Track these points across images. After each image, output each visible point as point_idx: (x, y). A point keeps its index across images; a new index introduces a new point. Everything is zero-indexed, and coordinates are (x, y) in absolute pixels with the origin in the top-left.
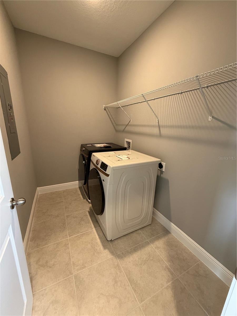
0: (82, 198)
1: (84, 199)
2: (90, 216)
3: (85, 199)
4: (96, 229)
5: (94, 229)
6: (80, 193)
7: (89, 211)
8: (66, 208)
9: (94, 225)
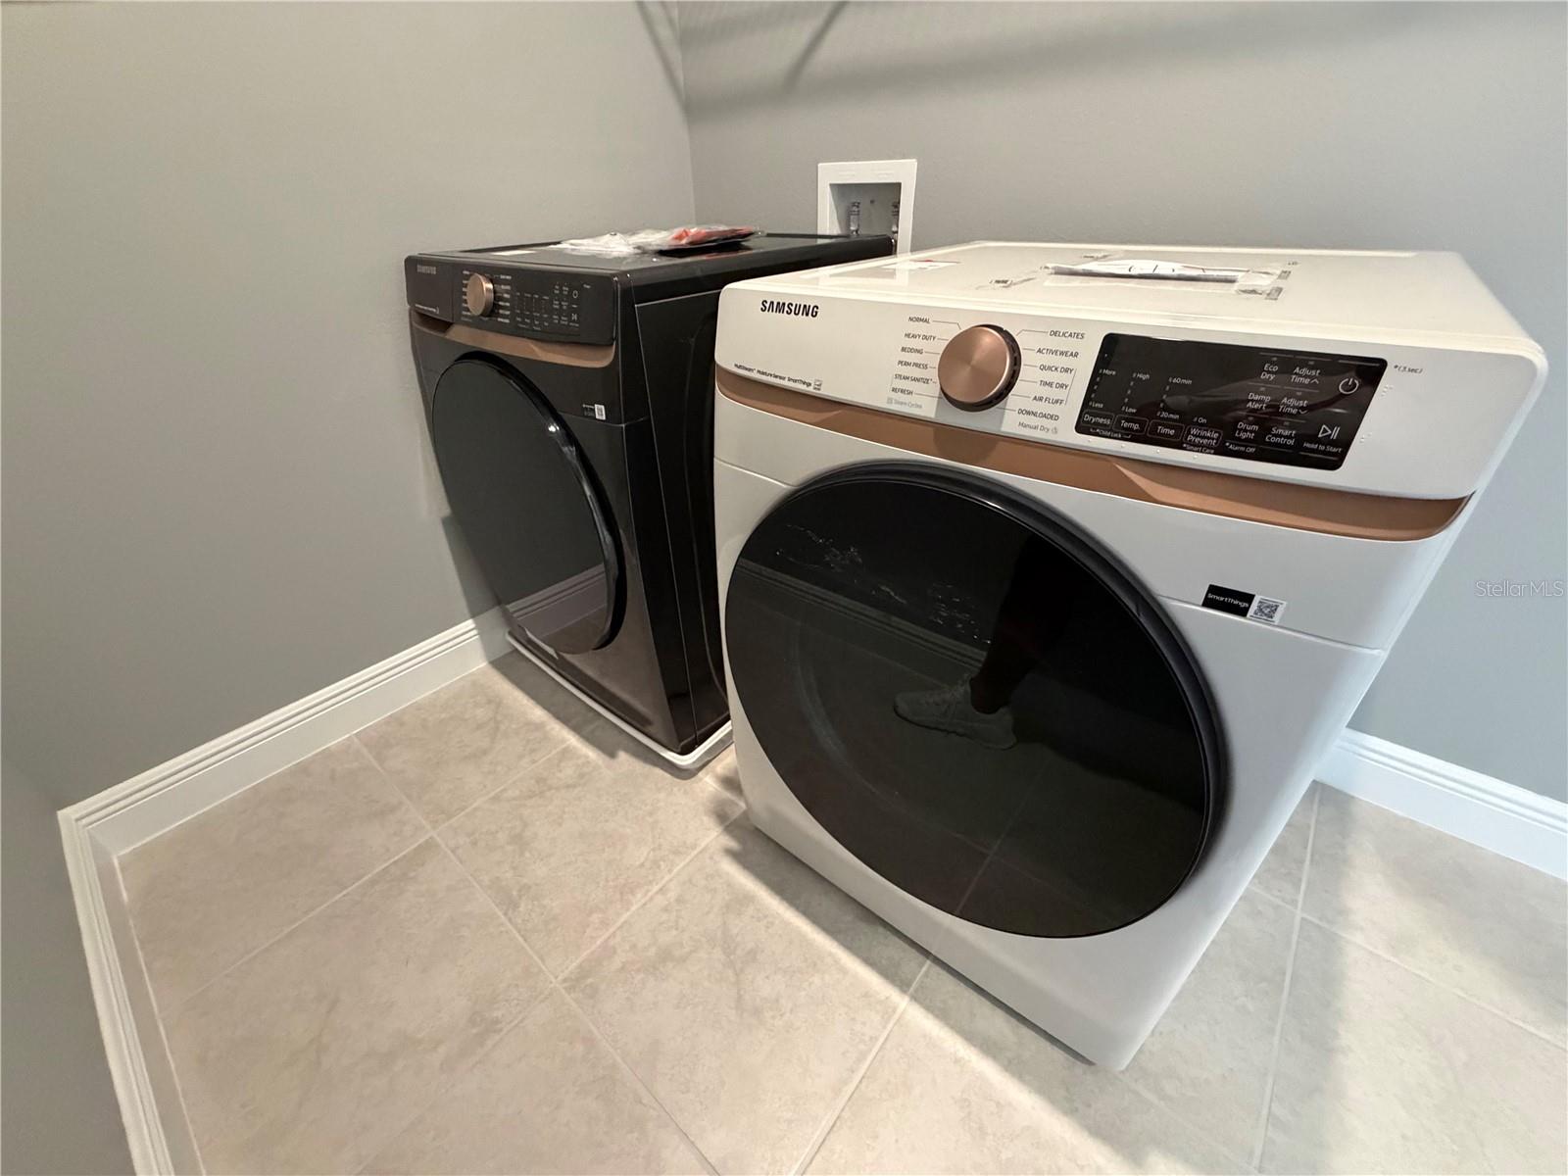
0: (591, 753)
1: (612, 755)
2: (779, 889)
3: (623, 756)
4: (915, 998)
5: (901, 1002)
6: (538, 713)
7: (733, 844)
8: (510, 904)
9: (869, 962)
